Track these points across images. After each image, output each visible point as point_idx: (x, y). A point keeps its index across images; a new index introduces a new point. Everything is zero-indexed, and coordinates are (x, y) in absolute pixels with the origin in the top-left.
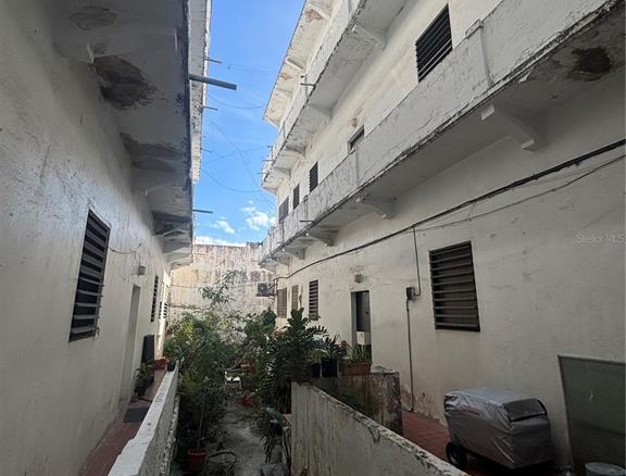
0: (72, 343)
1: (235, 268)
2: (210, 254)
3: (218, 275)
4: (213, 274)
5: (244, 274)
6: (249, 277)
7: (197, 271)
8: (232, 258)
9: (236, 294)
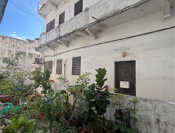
1: (20, 50)
5: (25, 53)
8: (18, 45)
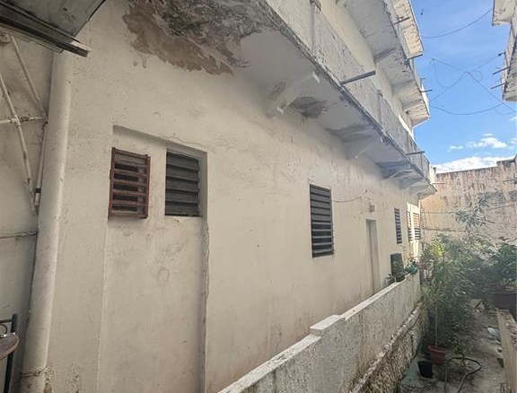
0: (316, 258)
1: (488, 190)
2: (455, 180)
3: (468, 199)
4: (463, 198)
6: (508, 198)
7: (445, 197)
9: (494, 216)
